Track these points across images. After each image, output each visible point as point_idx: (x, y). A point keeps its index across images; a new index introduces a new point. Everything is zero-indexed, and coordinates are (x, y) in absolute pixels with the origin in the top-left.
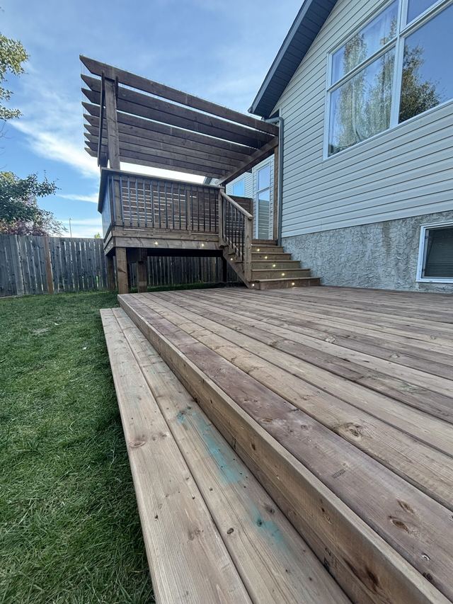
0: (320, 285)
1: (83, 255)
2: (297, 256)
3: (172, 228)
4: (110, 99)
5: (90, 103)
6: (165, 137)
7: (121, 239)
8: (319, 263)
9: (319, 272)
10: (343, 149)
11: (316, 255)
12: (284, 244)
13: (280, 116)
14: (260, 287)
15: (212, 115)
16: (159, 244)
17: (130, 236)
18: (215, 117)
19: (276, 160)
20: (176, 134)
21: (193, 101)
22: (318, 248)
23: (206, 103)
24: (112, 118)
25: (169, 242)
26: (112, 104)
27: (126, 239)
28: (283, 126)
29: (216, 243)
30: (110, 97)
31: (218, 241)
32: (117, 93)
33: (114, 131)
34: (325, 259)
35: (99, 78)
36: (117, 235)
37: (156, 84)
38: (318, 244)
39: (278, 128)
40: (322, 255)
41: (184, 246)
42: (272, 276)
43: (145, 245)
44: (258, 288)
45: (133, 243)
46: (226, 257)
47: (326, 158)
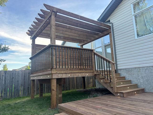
0: (145, 92)
1: (15, 79)
2: (128, 77)
3: (75, 68)
4: (53, 18)
5: (41, 18)
6: (64, 29)
7: (55, 74)
8: (142, 81)
9: (142, 86)
10: (144, 35)
11: (139, 78)
12: (119, 72)
13: (111, 22)
15: (86, 22)
16: (70, 76)
17: (59, 73)
18: (87, 22)
20: (70, 28)
21: (82, 18)
22: (139, 74)
23: (86, 18)
24: (53, 24)
25: (74, 74)
26: (54, 20)
27: (57, 74)
28: (113, 25)
30: (53, 17)
31: (93, 72)
32: (56, 15)
33: (54, 29)
34: (144, 80)
35: (49, 11)
36: (54, 73)
37: (69, 13)
38: (139, 73)
39: (110, 26)
40: (142, 78)
41: (80, 75)
42: (124, 89)
43: (64, 76)
44: (122, 96)
45: (60, 76)
46: (98, 79)
47: (136, 38)
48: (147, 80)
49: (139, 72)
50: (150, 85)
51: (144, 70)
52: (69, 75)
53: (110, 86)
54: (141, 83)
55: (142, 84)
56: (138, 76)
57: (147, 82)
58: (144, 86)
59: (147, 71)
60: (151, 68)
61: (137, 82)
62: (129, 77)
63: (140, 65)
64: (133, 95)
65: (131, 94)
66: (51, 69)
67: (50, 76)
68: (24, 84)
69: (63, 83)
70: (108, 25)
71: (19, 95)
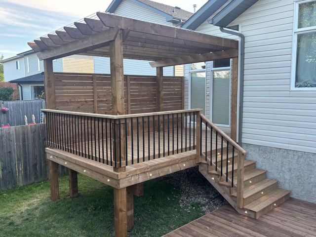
7: (125, 180)
8: (287, 177)
9: (287, 185)
11: (283, 169)
13: (240, 31)
14: (255, 217)
16: (153, 175)
17: (131, 175)
19: (235, 69)
22: (284, 163)
24: (120, 64)
25: (160, 171)
27: (128, 179)
28: (243, 42)
29: (194, 160)
31: (196, 159)
34: (293, 175)
36: (122, 177)
38: (284, 160)
39: (238, 42)
40: (290, 170)
41: (171, 170)
42: (256, 197)
43: (141, 179)
44: (253, 217)
45: (133, 181)
46: (204, 173)
47: (293, 88)
48: (298, 176)
49: (285, 158)
50: (302, 188)
51: (296, 157)
52: (151, 175)
53: (230, 192)
54: (285, 179)
55: (287, 181)
56: (282, 166)
57: (298, 180)
58: (291, 187)
59: (302, 160)
60: (311, 156)
61: (278, 176)
62: (264, 164)
63: (290, 145)
64: (272, 211)
65: (268, 210)
66: (115, 169)
67: (115, 182)
68: (25, 158)
69: (138, 192)
70: (233, 41)
71: (15, 183)
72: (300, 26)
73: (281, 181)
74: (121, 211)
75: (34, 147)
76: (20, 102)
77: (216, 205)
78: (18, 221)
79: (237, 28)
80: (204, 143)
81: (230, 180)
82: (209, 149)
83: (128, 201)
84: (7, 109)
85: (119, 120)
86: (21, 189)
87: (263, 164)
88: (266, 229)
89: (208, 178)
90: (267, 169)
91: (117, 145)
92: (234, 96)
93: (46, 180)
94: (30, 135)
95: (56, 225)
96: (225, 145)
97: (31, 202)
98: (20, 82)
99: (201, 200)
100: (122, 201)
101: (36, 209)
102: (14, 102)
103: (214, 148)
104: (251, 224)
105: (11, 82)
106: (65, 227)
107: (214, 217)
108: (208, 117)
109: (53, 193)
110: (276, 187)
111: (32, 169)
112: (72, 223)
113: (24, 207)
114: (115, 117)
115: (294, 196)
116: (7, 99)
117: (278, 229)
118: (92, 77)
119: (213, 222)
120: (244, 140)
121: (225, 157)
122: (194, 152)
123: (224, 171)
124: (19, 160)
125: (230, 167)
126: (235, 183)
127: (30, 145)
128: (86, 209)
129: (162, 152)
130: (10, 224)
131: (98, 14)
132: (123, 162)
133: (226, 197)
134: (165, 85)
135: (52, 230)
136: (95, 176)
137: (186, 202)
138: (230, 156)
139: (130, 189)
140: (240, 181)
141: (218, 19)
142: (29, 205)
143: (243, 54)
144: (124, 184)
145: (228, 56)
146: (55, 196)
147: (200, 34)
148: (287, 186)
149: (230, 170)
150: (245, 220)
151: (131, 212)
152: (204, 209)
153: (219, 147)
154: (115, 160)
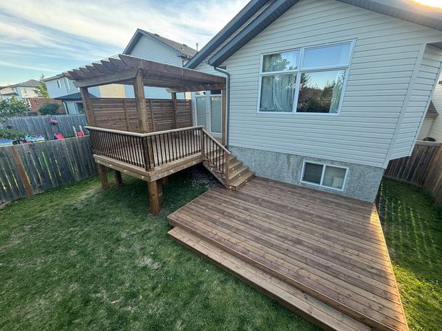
10: (268, 111)
11: (251, 160)
13: (227, 71)
22: (252, 157)
25: (178, 168)
27: (157, 175)
28: (229, 79)
29: (200, 159)
34: (256, 163)
36: (152, 174)
39: (226, 78)
41: (185, 167)
42: (236, 178)
43: (166, 175)
44: (235, 190)
45: (160, 176)
46: (206, 166)
47: (258, 112)
48: (259, 164)
49: (252, 154)
50: (261, 170)
51: (258, 153)
52: (172, 171)
53: (222, 177)
54: (252, 166)
57: (259, 166)
58: (255, 170)
59: (261, 155)
60: (266, 153)
61: (249, 164)
64: (244, 185)
65: (243, 185)
66: (147, 170)
67: (147, 178)
68: (78, 161)
69: (164, 182)
70: (223, 78)
71: (74, 179)
72: (263, 71)
73: (250, 167)
74: (154, 195)
75: (84, 153)
76: (67, 115)
77: (214, 183)
78: (80, 207)
79: (225, 68)
80: (205, 147)
81: (221, 169)
82: (209, 151)
83: (158, 188)
84: (56, 121)
85: (146, 137)
86: (79, 183)
87: (240, 157)
88: (241, 196)
89: (209, 168)
90: (243, 160)
91: (146, 154)
92: (224, 116)
93: (97, 175)
94: (79, 145)
95: (110, 207)
96: (218, 148)
97: (88, 192)
98: (65, 99)
99: (205, 181)
100: (154, 190)
101: (93, 197)
102: (62, 116)
103: (212, 150)
104: (233, 193)
105: (56, 99)
106: (116, 207)
107: (212, 192)
108: (208, 132)
109: (104, 185)
110: (247, 171)
111: (85, 168)
112: (121, 204)
113: (83, 196)
114: (142, 135)
115: (256, 175)
116: (54, 114)
117: (247, 195)
118: (123, 101)
119: (212, 195)
120: (230, 144)
121: (218, 156)
122: (200, 154)
123: (218, 164)
124: (73, 163)
125: (221, 161)
126: (224, 171)
127: (81, 152)
128: (130, 194)
129: (178, 156)
130: (74, 209)
131: (119, 56)
132: (152, 165)
133: (220, 179)
134: (179, 105)
135: (106, 211)
136: (133, 174)
137: (195, 184)
138: (221, 154)
139: (159, 181)
140: (227, 170)
141: (213, 61)
142: (87, 195)
143: (229, 87)
144: (154, 179)
145: (220, 88)
146: (105, 186)
147: (200, 73)
148: (253, 170)
149: (221, 163)
150: (230, 192)
151: (161, 194)
152: (207, 187)
153: (215, 149)
154: (146, 164)
